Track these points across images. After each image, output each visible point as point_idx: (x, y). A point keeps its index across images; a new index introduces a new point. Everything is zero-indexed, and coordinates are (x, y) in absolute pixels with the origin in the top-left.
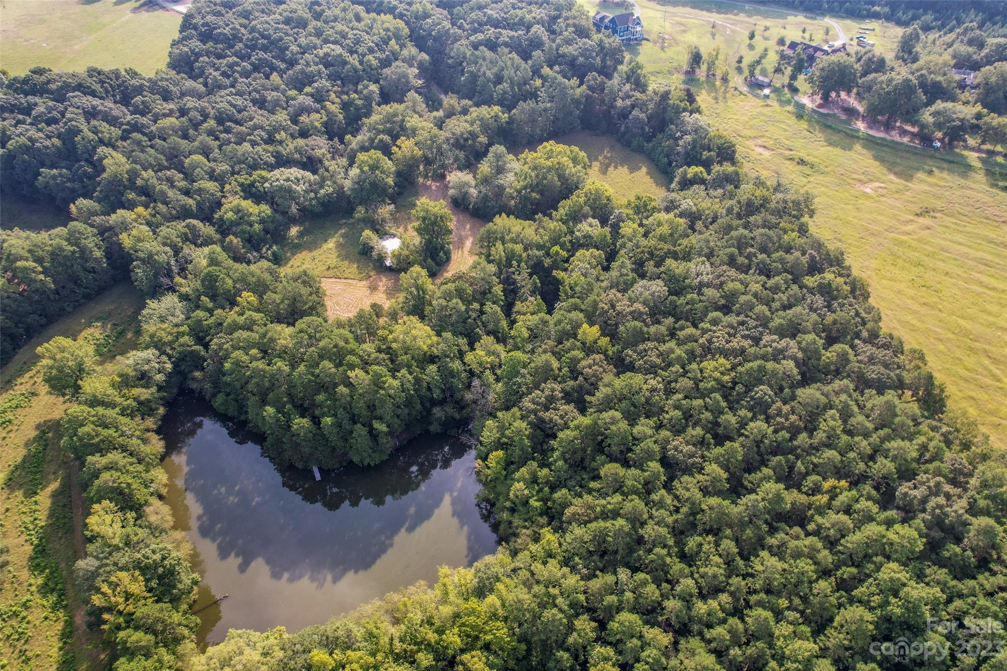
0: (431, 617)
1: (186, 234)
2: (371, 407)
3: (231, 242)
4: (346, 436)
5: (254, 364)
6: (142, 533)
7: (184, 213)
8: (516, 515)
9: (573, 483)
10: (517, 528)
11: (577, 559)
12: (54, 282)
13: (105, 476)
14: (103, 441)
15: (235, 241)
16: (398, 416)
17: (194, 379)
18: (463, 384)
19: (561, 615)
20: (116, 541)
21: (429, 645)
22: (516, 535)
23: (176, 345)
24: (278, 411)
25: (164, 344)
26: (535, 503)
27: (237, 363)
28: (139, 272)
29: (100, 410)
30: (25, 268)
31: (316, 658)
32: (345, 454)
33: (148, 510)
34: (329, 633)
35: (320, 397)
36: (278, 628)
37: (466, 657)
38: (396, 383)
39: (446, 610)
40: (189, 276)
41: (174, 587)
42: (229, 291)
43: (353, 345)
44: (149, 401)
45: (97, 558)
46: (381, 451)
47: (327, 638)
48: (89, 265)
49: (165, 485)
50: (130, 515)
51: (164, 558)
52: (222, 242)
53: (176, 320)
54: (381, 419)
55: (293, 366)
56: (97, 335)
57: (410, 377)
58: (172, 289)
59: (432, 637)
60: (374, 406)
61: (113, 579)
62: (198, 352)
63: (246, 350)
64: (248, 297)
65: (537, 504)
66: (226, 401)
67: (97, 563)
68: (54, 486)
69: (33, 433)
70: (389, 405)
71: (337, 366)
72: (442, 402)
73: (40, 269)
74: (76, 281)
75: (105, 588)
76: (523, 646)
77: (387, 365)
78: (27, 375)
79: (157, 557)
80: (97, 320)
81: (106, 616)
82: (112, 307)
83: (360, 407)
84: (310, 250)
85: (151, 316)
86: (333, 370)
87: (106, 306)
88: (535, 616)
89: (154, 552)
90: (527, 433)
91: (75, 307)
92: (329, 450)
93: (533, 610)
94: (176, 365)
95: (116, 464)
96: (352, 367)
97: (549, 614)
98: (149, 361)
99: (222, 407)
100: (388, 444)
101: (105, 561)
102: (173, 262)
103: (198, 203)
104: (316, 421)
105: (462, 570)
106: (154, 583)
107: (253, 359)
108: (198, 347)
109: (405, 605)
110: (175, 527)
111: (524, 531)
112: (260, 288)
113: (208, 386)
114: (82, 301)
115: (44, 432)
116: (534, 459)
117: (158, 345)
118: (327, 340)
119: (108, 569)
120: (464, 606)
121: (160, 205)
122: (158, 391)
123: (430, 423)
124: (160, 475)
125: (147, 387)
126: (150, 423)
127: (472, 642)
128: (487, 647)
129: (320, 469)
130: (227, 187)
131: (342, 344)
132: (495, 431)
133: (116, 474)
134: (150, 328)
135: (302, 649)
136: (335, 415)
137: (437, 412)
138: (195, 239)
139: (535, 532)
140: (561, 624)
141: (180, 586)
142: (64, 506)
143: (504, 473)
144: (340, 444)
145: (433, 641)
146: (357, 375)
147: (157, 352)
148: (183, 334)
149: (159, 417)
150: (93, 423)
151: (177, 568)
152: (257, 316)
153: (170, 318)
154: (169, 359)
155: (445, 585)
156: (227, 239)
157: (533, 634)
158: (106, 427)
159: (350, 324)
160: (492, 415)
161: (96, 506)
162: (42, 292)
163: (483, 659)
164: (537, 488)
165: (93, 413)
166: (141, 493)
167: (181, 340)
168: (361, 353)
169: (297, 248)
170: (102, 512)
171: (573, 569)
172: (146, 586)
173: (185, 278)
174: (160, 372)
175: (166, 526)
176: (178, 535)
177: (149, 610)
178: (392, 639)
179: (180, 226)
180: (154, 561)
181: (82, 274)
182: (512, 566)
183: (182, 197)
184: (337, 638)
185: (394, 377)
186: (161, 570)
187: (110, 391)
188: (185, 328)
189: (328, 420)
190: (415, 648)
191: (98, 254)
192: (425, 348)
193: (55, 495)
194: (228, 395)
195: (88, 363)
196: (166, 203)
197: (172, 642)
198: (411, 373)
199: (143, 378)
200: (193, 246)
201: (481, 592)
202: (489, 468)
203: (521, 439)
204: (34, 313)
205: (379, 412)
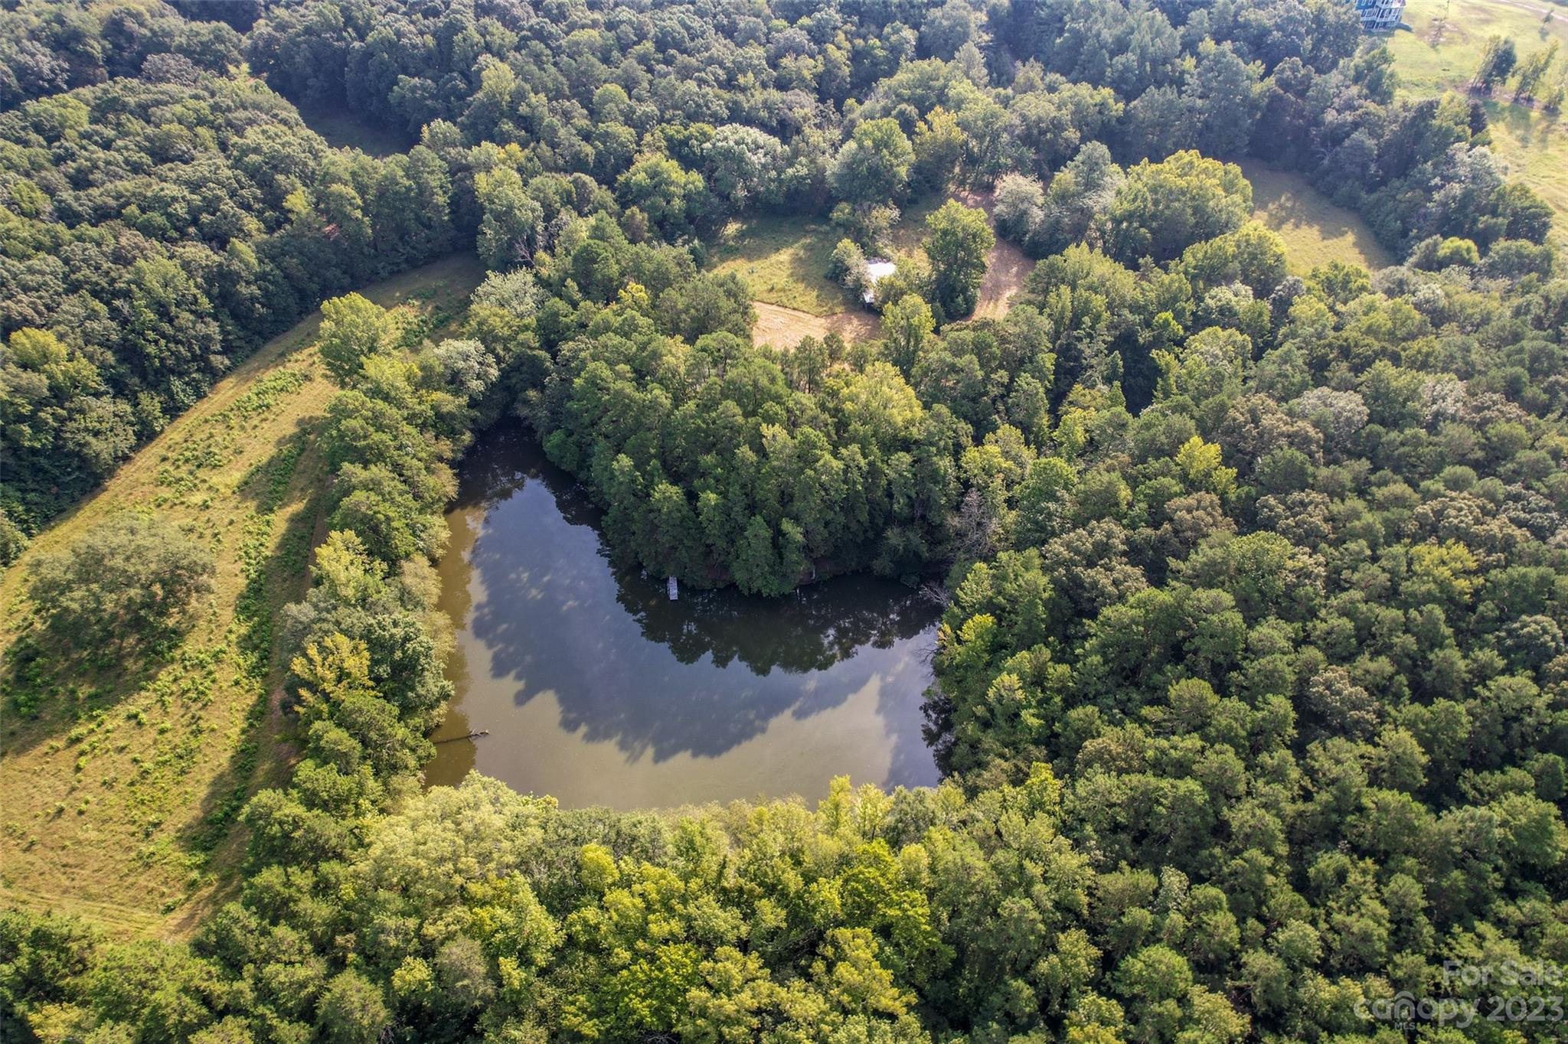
0: (800, 850)
1: (569, 193)
2: (785, 498)
3: (633, 215)
4: (734, 533)
5: (619, 385)
6: (387, 594)
7: (577, 164)
8: (990, 730)
9: (1110, 702)
10: (987, 752)
11: (1089, 828)
12: (373, 227)
13: (359, 495)
14: (369, 447)
15: (639, 217)
16: (827, 524)
17: (527, 402)
18: (949, 500)
19: (1034, 915)
20: (349, 592)
21: (784, 894)
22: (981, 765)
23: (511, 345)
24: (637, 467)
25: (496, 339)
26: (1030, 718)
27: (594, 383)
28: (490, 233)
29: (380, 405)
30: (341, 196)
31: (590, 855)
32: (725, 568)
33: (406, 566)
34: (624, 826)
35: (709, 459)
36: (548, 797)
37: (844, 934)
38: (838, 465)
39: (831, 846)
40: (558, 250)
41: (413, 689)
42: (611, 280)
43: (780, 387)
44: (451, 415)
45: (316, 607)
46: (784, 575)
47: (618, 834)
48: (427, 213)
49: (443, 546)
50: (380, 566)
51: (407, 639)
52: (619, 216)
53: (521, 309)
54: (796, 519)
55: (677, 401)
56: (410, 317)
57: (863, 462)
58: (529, 265)
59: (792, 880)
60: (792, 497)
61: (328, 642)
62: (542, 361)
63: (611, 364)
64: (635, 290)
65: (1035, 722)
66: (564, 442)
67: (313, 614)
68: (297, 507)
69: (291, 430)
70: (816, 501)
71: (746, 415)
72: (906, 522)
73: (359, 202)
74: (403, 233)
75: (313, 651)
76: (951, 952)
77: (828, 435)
78: (307, 352)
79: (399, 632)
80: (416, 297)
81: (304, 693)
82: (441, 284)
83: (768, 491)
84: (750, 260)
85: (488, 295)
86: (740, 419)
87: (436, 282)
88: (986, 904)
89: (395, 624)
90: (1045, 595)
91: (392, 273)
92: (702, 549)
93: (984, 892)
94: (505, 375)
95: (380, 483)
96: (771, 420)
97: (1014, 905)
98: (466, 357)
99: (556, 452)
100: (801, 567)
101: (325, 615)
102: (540, 228)
103: (599, 154)
104: (692, 496)
105: (874, 791)
106: (384, 670)
107: (619, 376)
108: (543, 354)
109: (760, 821)
110: (439, 607)
111: (998, 761)
112: (657, 282)
113: (543, 413)
114: (404, 266)
115: (304, 432)
116: (1047, 645)
117: (488, 338)
118: (741, 369)
119: (325, 626)
120: (861, 846)
121: (543, 144)
122: (470, 406)
123: (877, 555)
124: (439, 528)
125: (456, 393)
126: (445, 447)
127: (859, 912)
128: (885, 931)
129: (680, 583)
130: (648, 137)
131: (764, 381)
132: (986, 584)
133: (374, 497)
134: (482, 309)
135: (572, 836)
136: (724, 494)
137: (893, 536)
138: (580, 203)
139: (1019, 770)
140: (1033, 932)
141: (421, 691)
142: (302, 538)
143: (986, 657)
144: (721, 544)
145: (793, 889)
146: (775, 434)
147: (482, 348)
148: (526, 328)
149: (460, 446)
150: (366, 419)
151: (422, 661)
152: (643, 321)
153: (514, 303)
154: (498, 363)
155: (837, 807)
156: (628, 212)
157: (974, 938)
158: (380, 428)
159: (784, 359)
160: (989, 557)
161: (335, 534)
162: (355, 238)
163: (874, 945)
164: (1040, 695)
165: (369, 405)
166: (402, 541)
167: (521, 337)
168: (791, 404)
169: (730, 252)
170: (339, 544)
171: (1078, 845)
172: (371, 671)
173: (553, 255)
174: (479, 377)
175: (426, 601)
176: (441, 619)
177: (365, 702)
178: (723, 866)
179: (565, 181)
180: (392, 636)
181: (413, 225)
182: (963, 814)
183: (576, 140)
184: (634, 839)
185: (835, 454)
186: (398, 655)
187: (401, 383)
188: (531, 321)
189: (711, 497)
190: (759, 890)
191: (441, 199)
192: (899, 421)
193: (295, 520)
194: (570, 434)
195: (384, 340)
196: (553, 146)
197: (386, 769)
198: (865, 456)
199: (454, 381)
200: (575, 214)
201: (896, 839)
202: (960, 641)
203: (1034, 605)
204: (337, 266)
205: (798, 505)
